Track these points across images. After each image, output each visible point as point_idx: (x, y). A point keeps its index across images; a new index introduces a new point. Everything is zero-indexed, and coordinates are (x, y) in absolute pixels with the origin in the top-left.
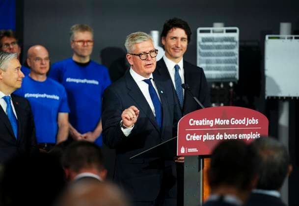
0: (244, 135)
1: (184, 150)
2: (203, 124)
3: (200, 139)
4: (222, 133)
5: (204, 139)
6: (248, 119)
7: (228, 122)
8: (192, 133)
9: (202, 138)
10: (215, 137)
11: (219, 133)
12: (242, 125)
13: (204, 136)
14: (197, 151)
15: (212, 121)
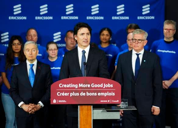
0: (102, 93)
1: (56, 101)
2: (70, 87)
3: (68, 95)
4: (85, 92)
5: (71, 95)
6: (105, 84)
7: (89, 86)
8: (62, 92)
9: (69, 95)
10: (79, 94)
11: (82, 92)
12: (100, 88)
13: (71, 93)
14: (66, 102)
15: (77, 85)
